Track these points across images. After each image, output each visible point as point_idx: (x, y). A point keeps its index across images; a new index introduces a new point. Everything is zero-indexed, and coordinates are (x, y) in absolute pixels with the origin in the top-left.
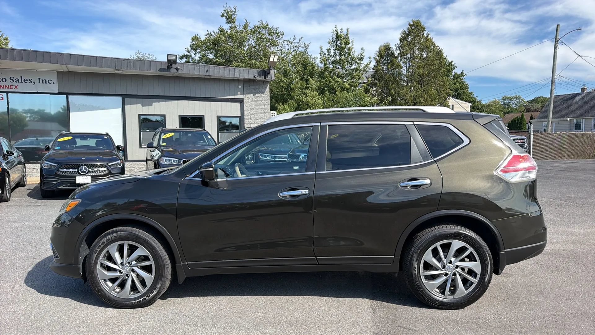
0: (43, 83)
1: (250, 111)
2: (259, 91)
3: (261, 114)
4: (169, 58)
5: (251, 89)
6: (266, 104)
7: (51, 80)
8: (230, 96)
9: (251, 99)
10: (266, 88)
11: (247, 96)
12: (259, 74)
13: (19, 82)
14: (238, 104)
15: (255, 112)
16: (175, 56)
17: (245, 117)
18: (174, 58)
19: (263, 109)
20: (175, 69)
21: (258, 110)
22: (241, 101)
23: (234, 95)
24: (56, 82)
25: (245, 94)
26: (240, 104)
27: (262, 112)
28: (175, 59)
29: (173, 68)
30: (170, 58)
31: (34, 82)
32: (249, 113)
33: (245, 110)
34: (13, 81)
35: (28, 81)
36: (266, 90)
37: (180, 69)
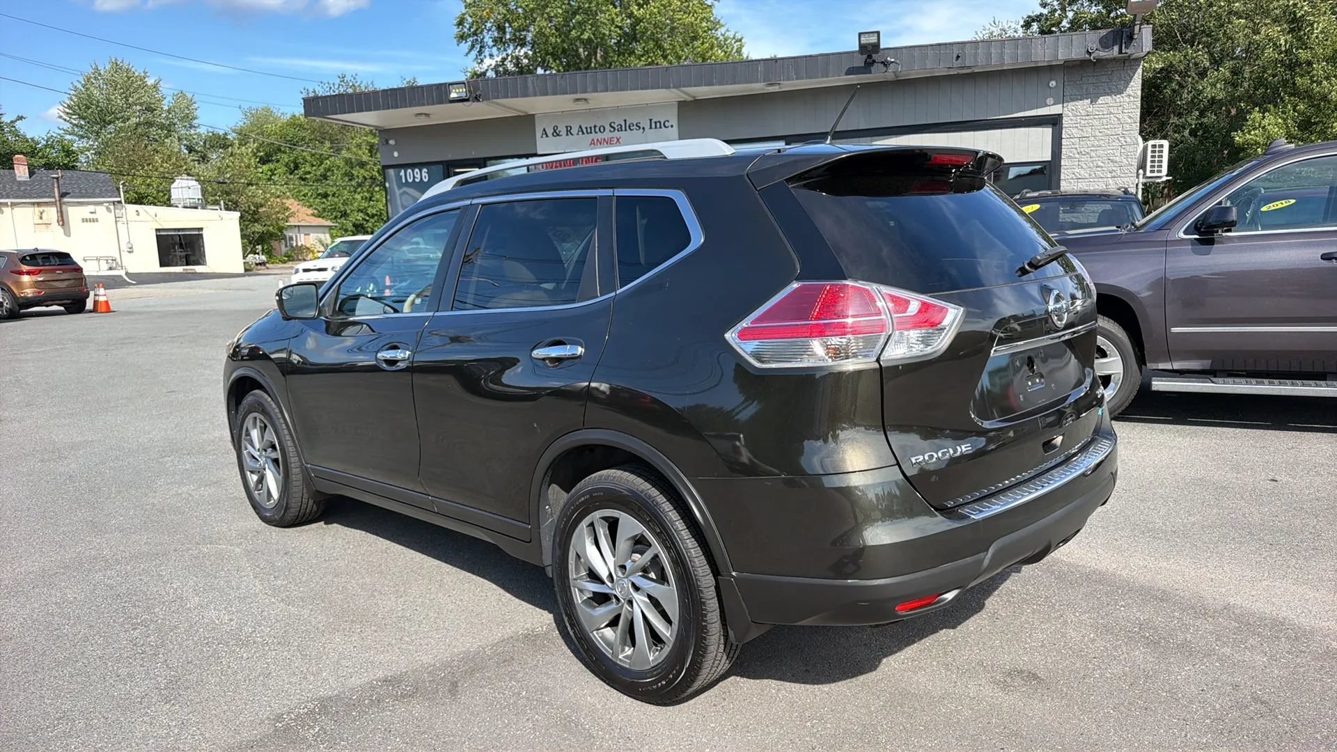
0: (656, 127)
1: (1077, 146)
2: (1110, 89)
3: (1109, 152)
4: (862, 42)
5: (1085, 87)
6: (1129, 121)
7: (668, 121)
8: (1025, 111)
9: (1083, 113)
10: (1131, 78)
11: (1071, 105)
12: (1105, 43)
13: (622, 130)
14: (1045, 129)
15: (1093, 146)
16: (876, 35)
17: (1063, 163)
18: (873, 39)
19: (1116, 137)
20: (882, 65)
21: (1102, 142)
22: (1055, 122)
23: (1037, 108)
24: (675, 123)
25: (1067, 102)
26: (1050, 130)
27: (1114, 144)
28: (876, 41)
29: (878, 63)
30: (864, 40)
31: (644, 128)
32: (1075, 152)
33: (1063, 143)
34: (614, 128)
35: (635, 127)
36: (1132, 83)
37: (892, 62)
